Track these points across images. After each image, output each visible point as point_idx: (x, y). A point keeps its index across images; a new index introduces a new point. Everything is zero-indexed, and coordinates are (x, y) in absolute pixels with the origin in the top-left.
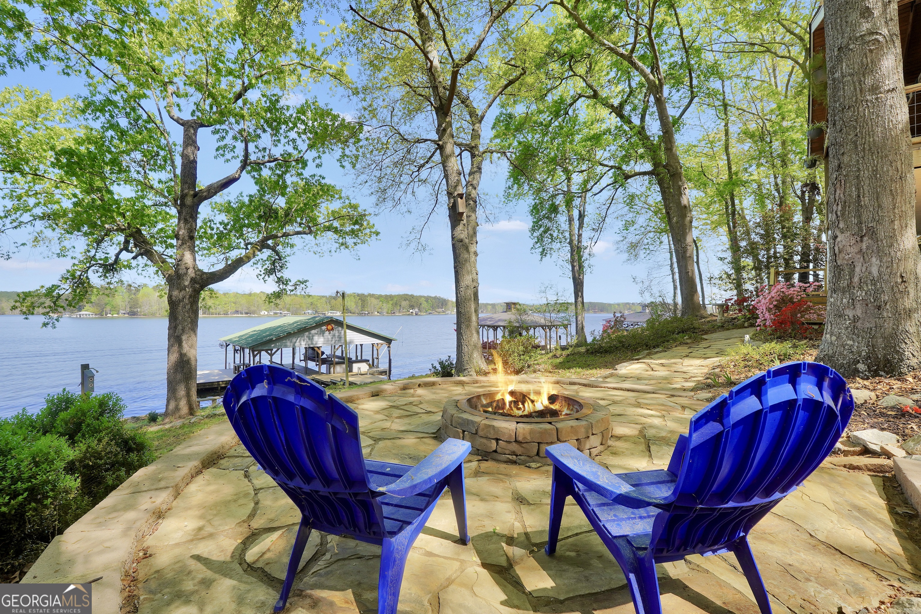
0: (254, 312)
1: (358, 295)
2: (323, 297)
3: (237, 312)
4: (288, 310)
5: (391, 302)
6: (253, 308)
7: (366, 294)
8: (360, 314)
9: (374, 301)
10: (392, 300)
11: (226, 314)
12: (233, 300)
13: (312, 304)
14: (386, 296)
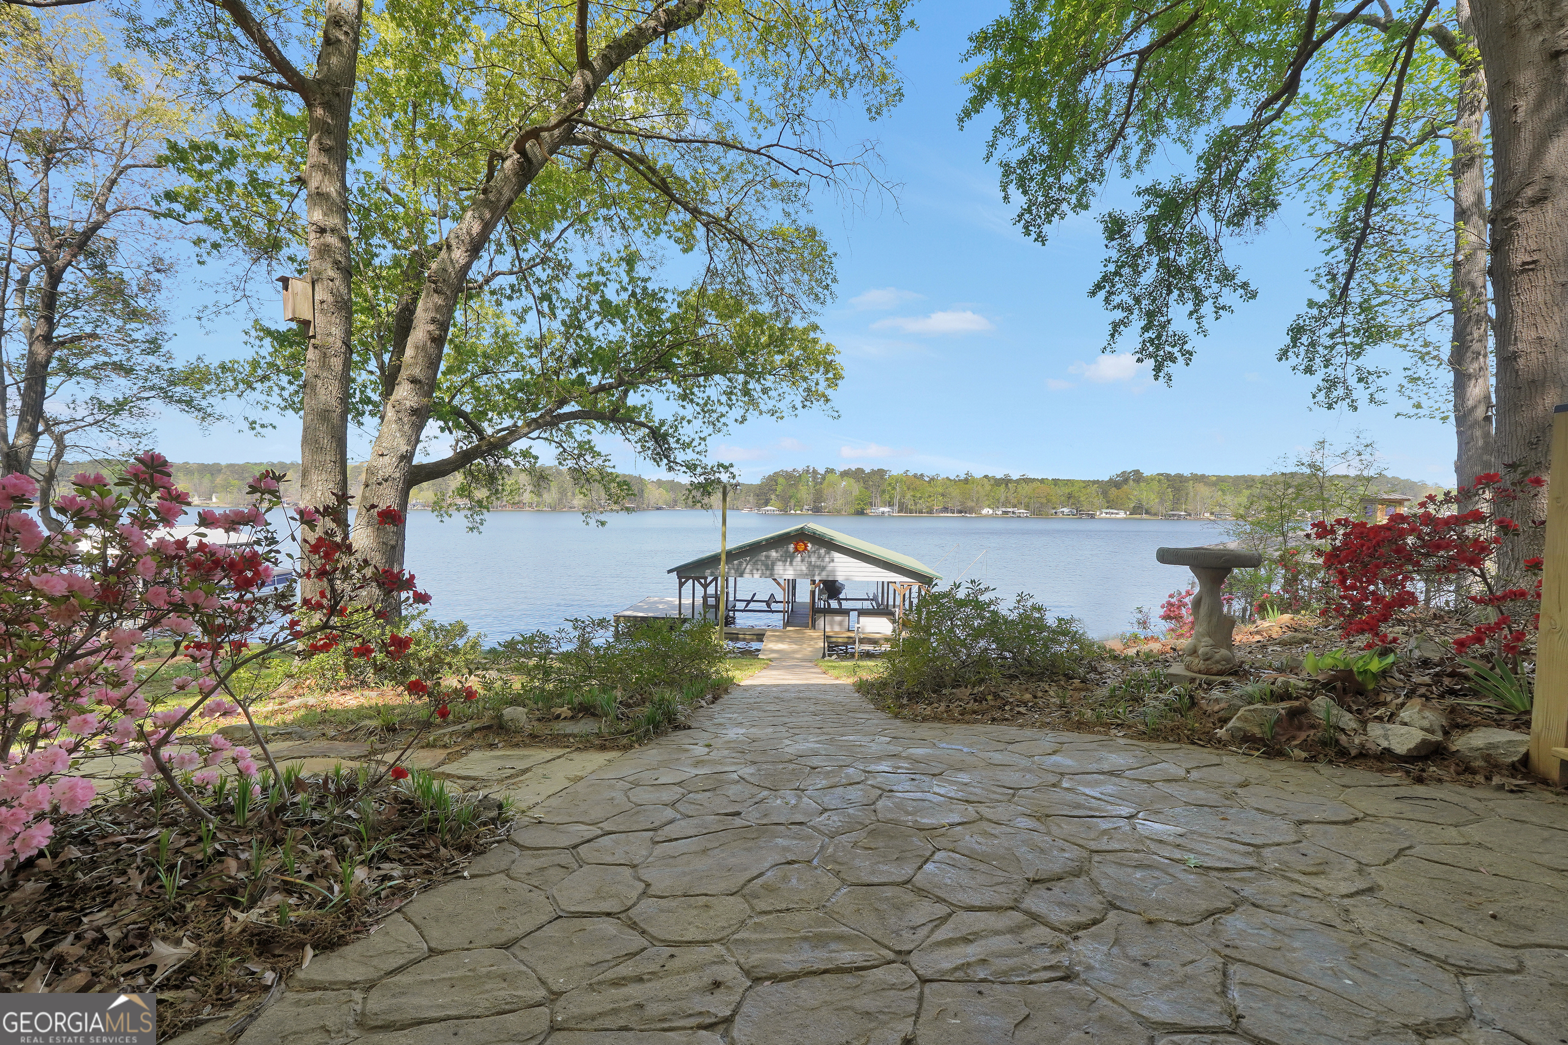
0: (971, 511)
1: (1168, 476)
2: (1095, 482)
3: (945, 509)
4: (1027, 507)
5: (1246, 492)
6: (970, 504)
7: (1186, 473)
8: (1168, 517)
9: (1204, 490)
10: (1249, 487)
11: (930, 512)
12: (940, 490)
13: (1070, 496)
14: (1237, 478)
